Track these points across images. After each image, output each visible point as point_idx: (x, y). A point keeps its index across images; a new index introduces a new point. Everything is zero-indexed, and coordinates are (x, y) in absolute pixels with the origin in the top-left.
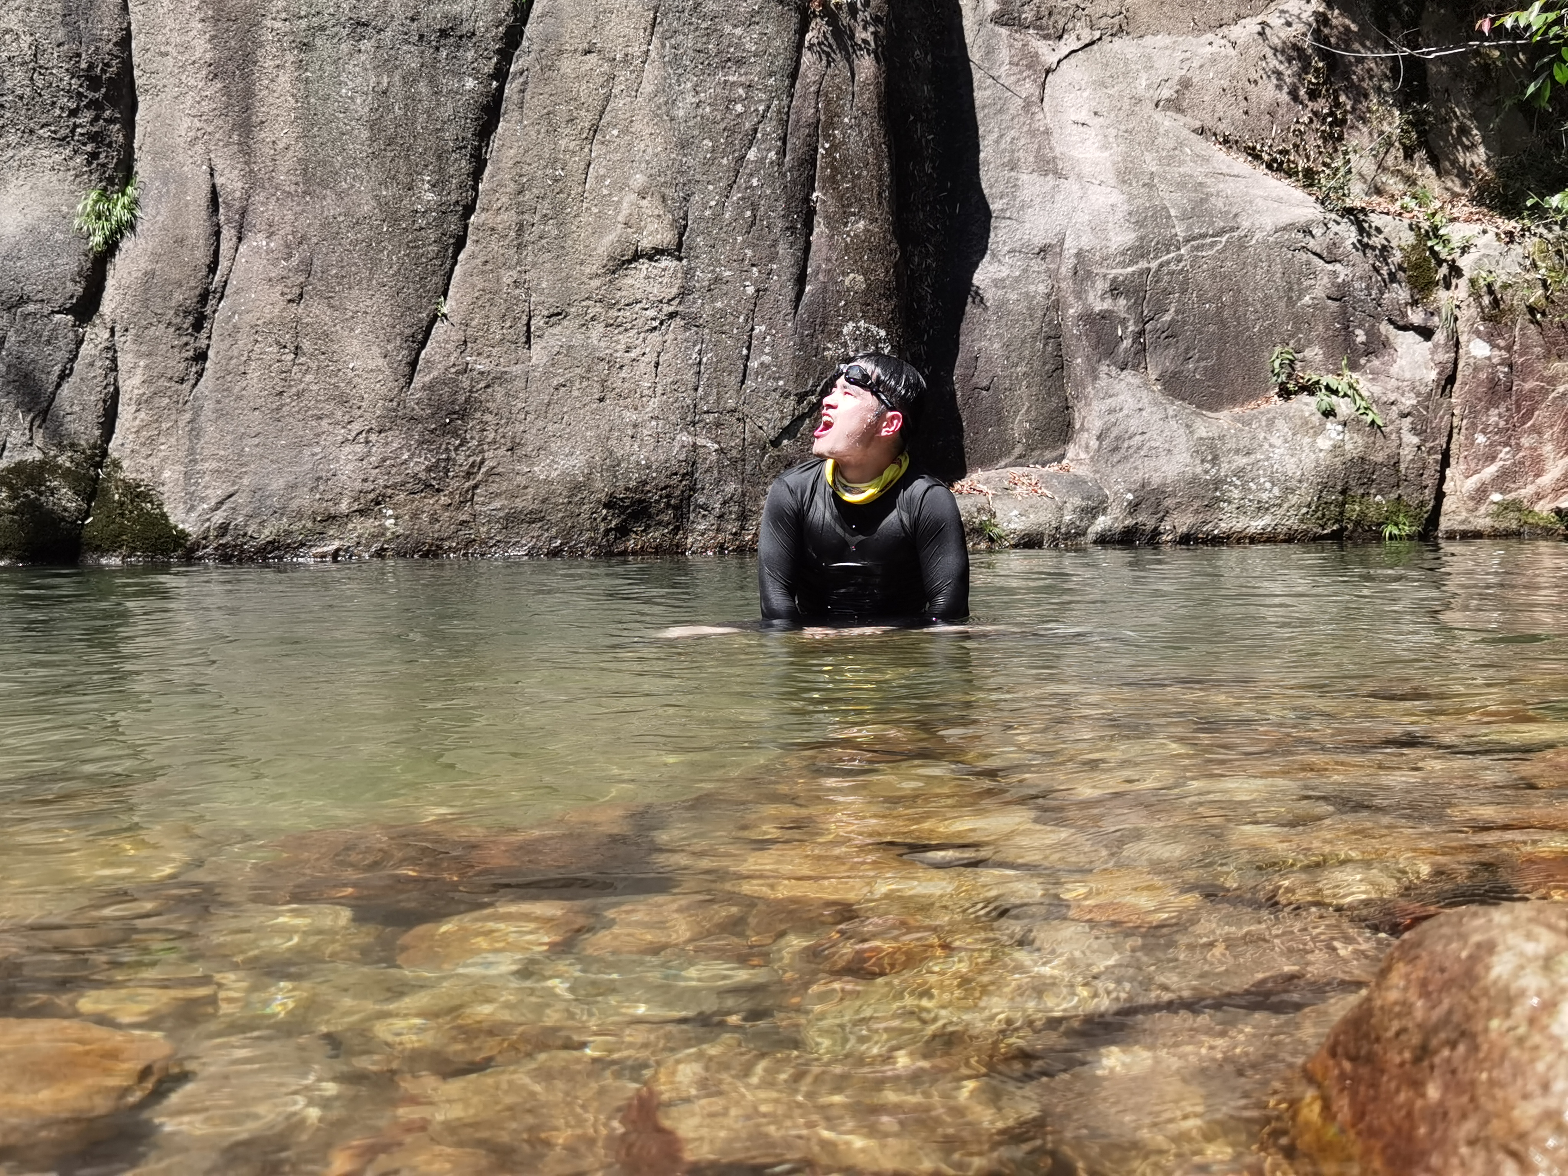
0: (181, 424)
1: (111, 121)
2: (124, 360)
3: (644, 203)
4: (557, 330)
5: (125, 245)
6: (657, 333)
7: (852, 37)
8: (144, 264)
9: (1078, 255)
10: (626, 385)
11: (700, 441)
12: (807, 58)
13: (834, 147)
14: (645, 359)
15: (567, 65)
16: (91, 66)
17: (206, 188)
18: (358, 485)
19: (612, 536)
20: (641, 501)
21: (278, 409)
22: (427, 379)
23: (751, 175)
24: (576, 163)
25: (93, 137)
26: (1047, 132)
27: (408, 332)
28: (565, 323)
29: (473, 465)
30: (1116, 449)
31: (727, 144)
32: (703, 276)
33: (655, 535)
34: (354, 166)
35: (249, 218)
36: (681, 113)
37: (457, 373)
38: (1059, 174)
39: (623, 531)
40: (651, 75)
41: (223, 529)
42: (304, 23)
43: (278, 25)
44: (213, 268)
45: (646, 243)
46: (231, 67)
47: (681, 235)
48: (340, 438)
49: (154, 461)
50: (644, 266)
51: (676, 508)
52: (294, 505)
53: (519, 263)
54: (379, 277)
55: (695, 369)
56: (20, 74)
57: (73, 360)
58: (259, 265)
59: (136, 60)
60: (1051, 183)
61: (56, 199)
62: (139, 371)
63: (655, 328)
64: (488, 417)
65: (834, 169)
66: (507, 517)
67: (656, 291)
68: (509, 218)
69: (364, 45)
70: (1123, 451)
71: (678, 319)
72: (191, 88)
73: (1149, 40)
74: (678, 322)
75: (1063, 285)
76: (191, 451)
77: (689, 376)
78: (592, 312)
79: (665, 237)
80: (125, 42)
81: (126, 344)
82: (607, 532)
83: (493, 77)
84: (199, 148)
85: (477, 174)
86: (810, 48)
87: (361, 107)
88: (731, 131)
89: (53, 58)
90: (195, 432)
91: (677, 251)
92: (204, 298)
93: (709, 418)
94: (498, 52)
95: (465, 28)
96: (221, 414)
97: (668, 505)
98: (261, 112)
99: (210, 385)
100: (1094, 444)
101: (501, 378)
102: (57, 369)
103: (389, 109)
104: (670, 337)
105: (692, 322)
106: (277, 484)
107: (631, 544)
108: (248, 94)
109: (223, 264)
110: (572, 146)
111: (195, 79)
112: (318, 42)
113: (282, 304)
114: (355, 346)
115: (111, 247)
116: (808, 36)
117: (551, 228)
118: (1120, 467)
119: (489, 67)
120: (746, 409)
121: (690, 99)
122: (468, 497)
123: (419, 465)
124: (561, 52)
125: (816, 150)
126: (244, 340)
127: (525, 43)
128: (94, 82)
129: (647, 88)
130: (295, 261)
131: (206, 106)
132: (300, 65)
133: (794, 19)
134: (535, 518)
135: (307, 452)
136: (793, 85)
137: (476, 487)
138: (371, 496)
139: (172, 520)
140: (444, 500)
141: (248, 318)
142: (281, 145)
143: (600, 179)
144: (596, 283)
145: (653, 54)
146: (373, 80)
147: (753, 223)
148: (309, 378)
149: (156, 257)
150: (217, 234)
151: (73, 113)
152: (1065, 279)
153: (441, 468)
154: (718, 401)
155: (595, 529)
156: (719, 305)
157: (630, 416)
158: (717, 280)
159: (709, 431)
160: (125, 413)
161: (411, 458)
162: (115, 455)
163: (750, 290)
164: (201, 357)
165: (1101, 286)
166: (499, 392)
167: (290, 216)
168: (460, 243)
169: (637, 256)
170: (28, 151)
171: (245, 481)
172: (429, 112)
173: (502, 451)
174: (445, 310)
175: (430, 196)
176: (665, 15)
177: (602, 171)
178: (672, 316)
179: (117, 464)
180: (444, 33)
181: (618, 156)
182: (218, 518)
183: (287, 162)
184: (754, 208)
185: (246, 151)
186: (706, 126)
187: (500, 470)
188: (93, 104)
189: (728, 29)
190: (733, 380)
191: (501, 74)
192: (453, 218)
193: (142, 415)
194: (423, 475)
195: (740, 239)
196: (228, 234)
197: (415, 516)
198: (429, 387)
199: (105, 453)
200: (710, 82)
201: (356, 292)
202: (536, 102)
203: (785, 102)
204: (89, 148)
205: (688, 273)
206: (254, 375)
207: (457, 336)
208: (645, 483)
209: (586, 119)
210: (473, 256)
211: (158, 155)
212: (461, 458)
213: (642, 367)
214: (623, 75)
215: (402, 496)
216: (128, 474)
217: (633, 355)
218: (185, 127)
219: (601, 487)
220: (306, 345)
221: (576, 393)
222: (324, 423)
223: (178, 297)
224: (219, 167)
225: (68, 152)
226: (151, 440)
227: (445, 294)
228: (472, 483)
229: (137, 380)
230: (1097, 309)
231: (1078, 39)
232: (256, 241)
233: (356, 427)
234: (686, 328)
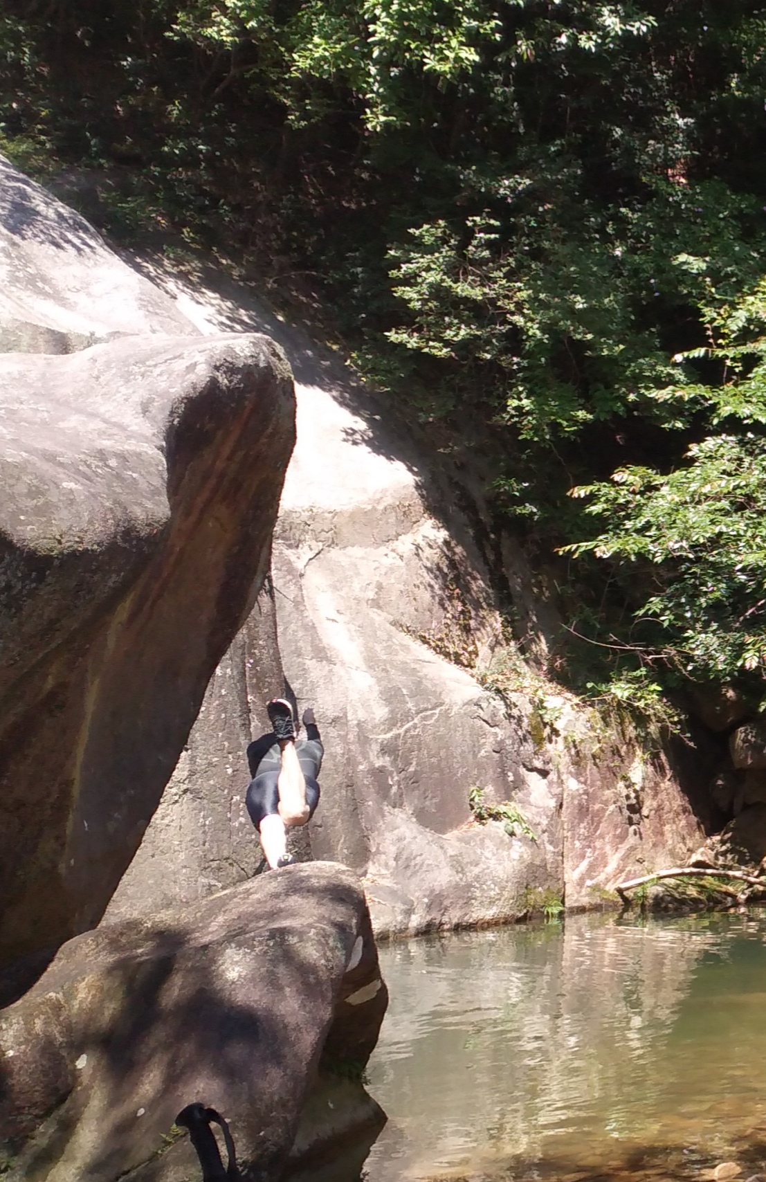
6: (177, 805)
9: (358, 725)
10: (165, 844)
13: (255, 663)
23: (221, 687)
26: (314, 627)
30: (407, 867)
32: (201, 763)
38: (330, 661)
55: (203, 829)
60: (327, 668)
63: (177, 802)
65: (258, 679)
70: (412, 868)
71: (188, 794)
73: (350, 550)
75: (352, 747)
77: (200, 835)
93: (214, 864)
100: (392, 863)
104: (185, 806)
105: (197, 795)
118: (413, 879)
120: (234, 856)
125: (244, 665)
147: (226, 722)
152: (353, 743)
154: (218, 852)
156: (212, 782)
157: (171, 866)
158: (210, 764)
159: (214, 873)
163: (230, 771)
165: (375, 748)
178: (185, 791)
190: (225, 837)
195: (220, 734)
205: (191, 760)
213: (172, 831)
217: (166, 821)
230: (377, 765)
231: (311, 549)
234: (193, 800)
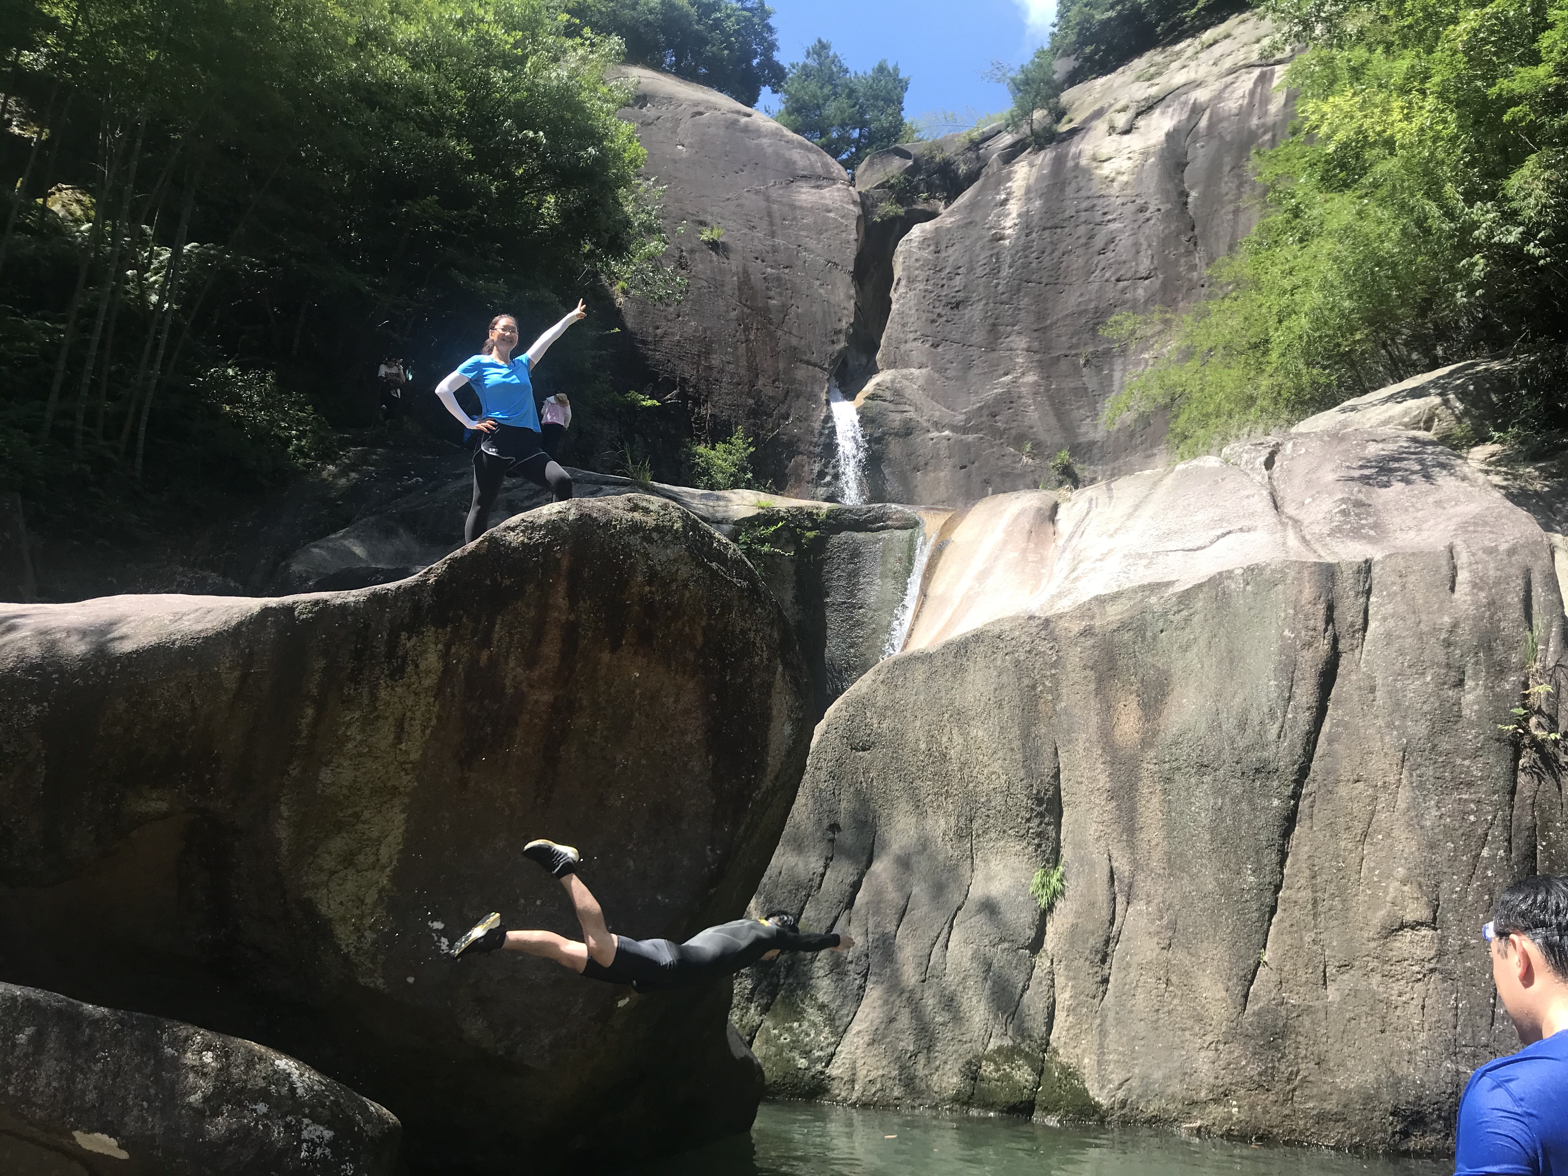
0: (1094, 1026)
1: (1048, 824)
2: (1059, 981)
3: (1406, 888)
4: (1346, 977)
5: (1059, 904)
6: (1421, 983)
7: (1557, 761)
8: (1071, 919)
10: (1401, 1021)
11: (1462, 1068)
12: (1522, 779)
13: (1550, 845)
14: (1414, 1002)
15: (1343, 791)
16: (1038, 792)
17: (1107, 870)
18: (1212, 1080)
19: (1397, 1137)
20: (1418, 1112)
21: (1157, 1021)
22: (1256, 1008)
23: (1486, 868)
24: (1354, 858)
25: (1039, 835)
27: (1241, 973)
28: (1352, 972)
29: (1291, 1073)
31: (1465, 845)
32: (1453, 943)
33: (1430, 1140)
34: (1201, 857)
35: (1135, 889)
36: (1428, 823)
37: (1277, 1005)
39: (1406, 1134)
40: (1404, 796)
41: (1123, 1104)
42: (1167, 766)
43: (1151, 766)
44: (1112, 922)
45: (1409, 918)
46: (1122, 793)
47: (1435, 912)
48: (1198, 1046)
49: (1078, 1051)
50: (1408, 934)
51: (1445, 1119)
52: (1169, 1091)
53: (1315, 927)
54: (1220, 934)
55: (1454, 1012)
56: (999, 798)
57: (1029, 979)
58: (1143, 922)
59: (1062, 786)
61: (1018, 874)
62: (1069, 989)
63: (1420, 980)
64: (1300, 1039)
65: (1551, 861)
66: (1318, 1115)
67: (1419, 952)
68: (1306, 895)
69: (1206, 779)
71: (1437, 973)
72: (1097, 805)
74: (1437, 976)
76: (1101, 1046)
77: (1449, 1016)
78: (1371, 966)
79: (1424, 914)
80: (1057, 776)
81: (1060, 969)
82: (1394, 1134)
83: (1292, 797)
84: (1102, 843)
85: (1282, 863)
86: (1523, 770)
87: (1204, 818)
88: (1467, 835)
89: (1019, 789)
90: (1103, 1033)
91: (1433, 923)
92: (1107, 942)
93: (1467, 1050)
94: (1295, 781)
95: (1272, 767)
96: (1119, 1021)
97: (1439, 1117)
98: (1141, 821)
99: (1112, 1000)
101: (1308, 1010)
102: (1021, 985)
103: (1223, 820)
104: (1431, 986)
105: (1447, 976)
106: (1158, 1075)
107: (1412, 1145)
108: (1133, 810)
109: (1118, 920)
110: (1350, 846)
111: (1100, 800)
112: (1176, 777)
113: (1158, 950)
114: (1206, 982)
115: (1051, 907)
116: (1521, 762)
117: (1336, 902)
119: (1288, 792)
120: (1496, 1045)
121: (1435, 813)
122: (1289, 1097)
123: (1253, 1070)
124: (1338, 781)
125: (1535, 847)
126: (1133, 974)
127: (1311, 774)
128: (1040, 801)
129: (1402, 805)
130: (1165, 921)
131: (1106, 817)
132: (1165, 792)
133: (1510, 750)
134: (1339, 1118)
135: (1176, 1053)
136: (1512, 799)
137: (1294, 1090)
138: (1221, 1090)
139: (1091, 1093)
140: (1272, 1098)
141: (1137, 959)
142: (1153, 843)
143: (1371, 870)
144: (1373, 944)
145: (1404, 781)
146: (1212, 801)
147: (1491, 904)
148: (1176, 1001)
149: (1078, 915)
150: (1114, 899)
151: (1028, 820)
153: (1269, 1073)
154: (1473, 1037)
155: (1385, 1131)
156: (1469, 964)
157: (1406, 1045)
158: (1466, 945)
159: (1468, 1060)
160: (1060, 1017)
161: (1248, 1064)
162: (1055, 1045)
164: (1105, 981)
166: (1307, 1021)
167: (1161, 891)
168: (1273, 911)
169: (1402, 927)
170: (1002, 843)
171: (1137, 1071)
172: (1249, 822)
173: (1312, 1065)
174: (1266, 958)
175: (1252, 879)
176: (1411, 754)
177: (1372, 865)
178: (1432, 971)
179: (1055, 1052)
180: (1257, 771)
181: (1384, 854)
182: (1121, 1095)
183: (1157, 854)
184: (1491, 893)
185: (1131, 845)
186: (1448, 833)
187: (1311, 1078)
188: (1041, 815)
189: (1459, 761)
190: (1484, 1023)
191: (1296, 796)
192: (1268, 894)
193: (1071, 1019)
194: (1256, 1078)
195: (1481, 916)
196: (1120, 899)
197: (1252, 1107)
198: (1258, 1014)
199: (1048, 1044)
200: (1448, 800)
201: (1206, 944)
202: (1322, 813)
203: (1508, 812)
204: (1036, 841)
205: (1443, 939)
206: (1140, 996)
207: (1275, 978)
208: (1421, 1099)
209: (1359, 828)
210: (1281, 921)
211: (1077, 845)
212: (1283, 1068)
213: (1411, 1008)
214: (1383, 797)
215: (1242, 1092)
216: (1064, 1060)
217: (1404, 999)
218: (1093, 830)
219: (1388, 1099)
220: (1174, 979)
221: (1363, 1025)
222: (1187, 1033)
223: (1092, 941)
224: (1114, 856)
225: (1025, 844)
226: (1076, 1036)
227: (1264, 947)
228: (1291, 1087)
229: (1067, 995)
232: (1139, 906)
233: (1209, 1038)
234: (1444, 980)
